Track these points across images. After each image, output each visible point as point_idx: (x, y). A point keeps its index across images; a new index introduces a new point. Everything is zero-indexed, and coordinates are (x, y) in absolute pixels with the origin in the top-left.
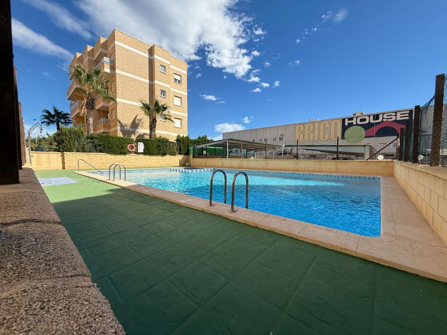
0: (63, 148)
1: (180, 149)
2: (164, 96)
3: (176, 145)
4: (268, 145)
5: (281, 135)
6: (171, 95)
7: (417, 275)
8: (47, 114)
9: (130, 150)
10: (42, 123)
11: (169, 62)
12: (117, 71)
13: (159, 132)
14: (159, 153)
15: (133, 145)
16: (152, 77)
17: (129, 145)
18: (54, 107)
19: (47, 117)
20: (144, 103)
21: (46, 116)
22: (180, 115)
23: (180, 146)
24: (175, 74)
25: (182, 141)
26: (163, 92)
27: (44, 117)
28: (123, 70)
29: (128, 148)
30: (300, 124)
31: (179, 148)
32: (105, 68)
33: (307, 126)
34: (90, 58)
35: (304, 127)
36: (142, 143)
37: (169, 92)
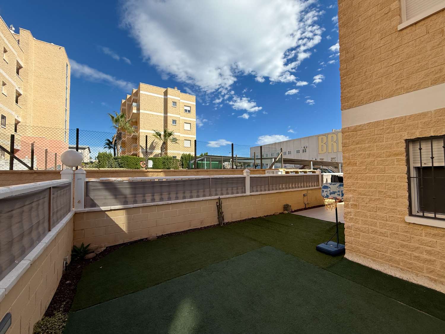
0: (99, 166)
1: (183, 165)
2: (175, 124)
3: (179, 161)
5: (304, 147)
6: (181, 122)
8: (108, 142)
9: (142, 166)
10: (105, 148)
11: (179, 99)
12: (141, 111)
13: (171, 152)
14: (164, 167)
15: (145, 162)
16: (166, 112)
17: (141, 163)
21: (107, 143)
22: (190, 137)
23: (182, 162)
24: (185, 106)
25: (184, 158)
26: (175, 121)
28: (145, 110)
29: (141, 165)
30: (323, 135)
31: (181, 163)
32: (133, 110)
33: (330, 136)
34: (129, 103)
35: (327, 138)
36: (151, 161)
37: (179, 120)
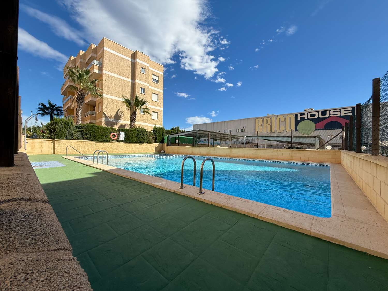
0: (54, 136)
1: (156, 138)
2: (143, 92)
3: (152, 135)
4: (232, 135)
5: (243, 127)
6: (150, 92)
7: (365, 254)
8: (42, 107)
9: (112, 138)
10: (37, 114)
11: (148, 65)
12: (105, 72)
13: (138, 123)
14: (137, 141)
15: (115, 134)
16: (133, 77)
17: (112, 134)
18: (49, 101)
19: (42, 110)
20: (126, 98)
21: (41, 108)
22: (157, 109)
23: (156, 136)
24: (153, 74)
25: (158, 131)
26: (143, 89)
27: (39, 109)
28: (109, 71)
30: (259, 118)
31: (155, 137)
32: (94, 69)
33: (265, 119)
34: (82, 61)
35: (263, 121)
36: (123, 132)
37: (148, 89)
